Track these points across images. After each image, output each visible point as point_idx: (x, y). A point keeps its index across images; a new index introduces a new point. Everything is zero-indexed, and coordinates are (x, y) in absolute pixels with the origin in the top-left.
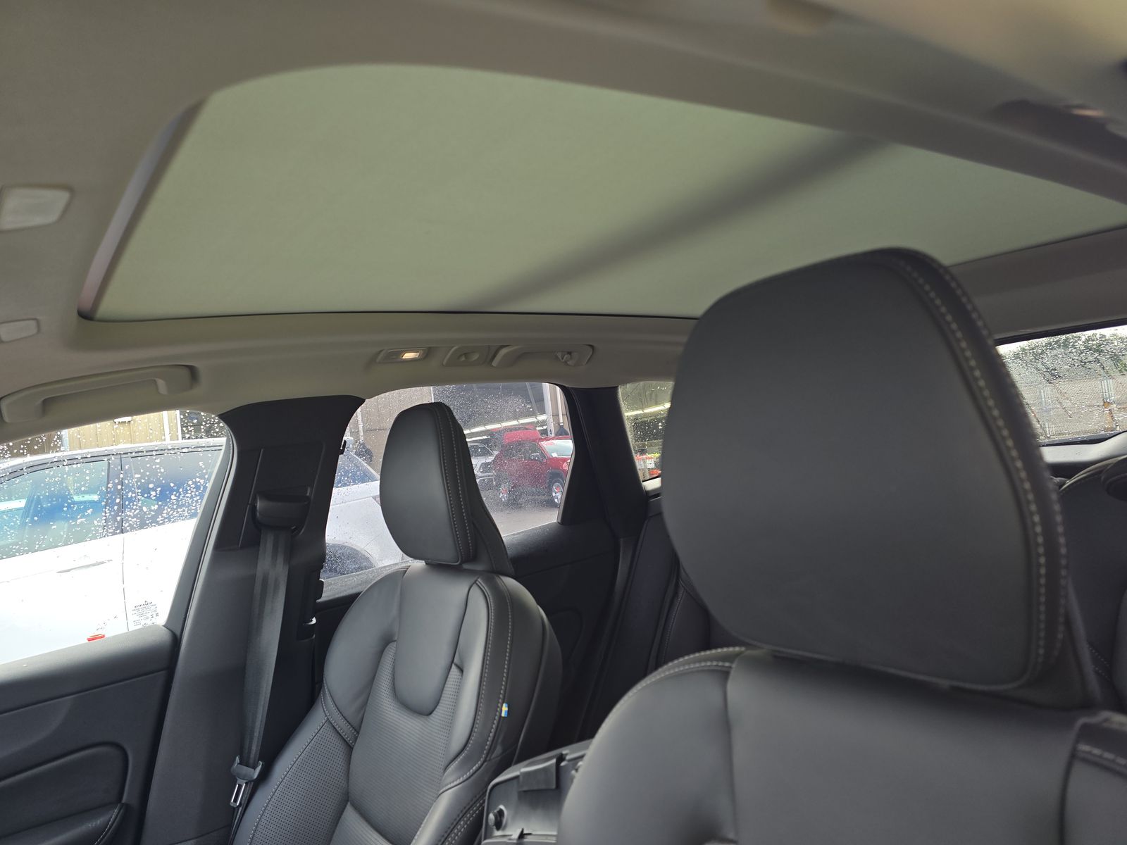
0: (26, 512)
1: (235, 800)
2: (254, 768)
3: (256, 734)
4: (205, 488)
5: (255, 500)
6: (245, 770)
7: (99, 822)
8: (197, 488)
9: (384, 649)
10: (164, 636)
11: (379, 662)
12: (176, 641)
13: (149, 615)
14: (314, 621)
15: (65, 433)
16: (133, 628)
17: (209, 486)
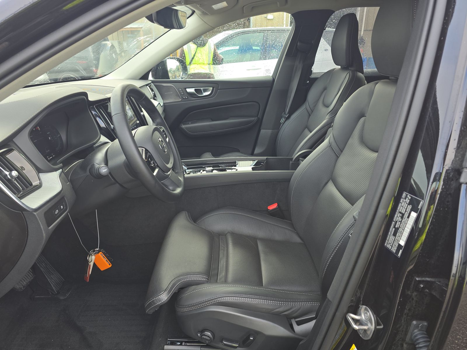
0: (239, 50)
1: (281, 122)
2: (287, 115)
3: (288, 107)
4: (286, 37)
5: (297, 42)
6: (285, 115)
7: (253, 119)
8: (284, 38)
9: (323, 92)
10: (271, 78)
11: (321, 95)
12: (274, 80)
13: (268, 73)
14: (308, 82)
15: (252, 18)
16: (265, 75)
17: (287, 37)
